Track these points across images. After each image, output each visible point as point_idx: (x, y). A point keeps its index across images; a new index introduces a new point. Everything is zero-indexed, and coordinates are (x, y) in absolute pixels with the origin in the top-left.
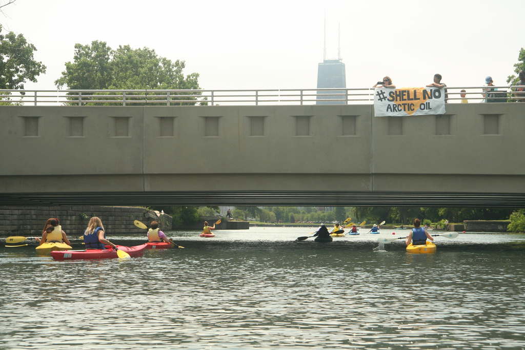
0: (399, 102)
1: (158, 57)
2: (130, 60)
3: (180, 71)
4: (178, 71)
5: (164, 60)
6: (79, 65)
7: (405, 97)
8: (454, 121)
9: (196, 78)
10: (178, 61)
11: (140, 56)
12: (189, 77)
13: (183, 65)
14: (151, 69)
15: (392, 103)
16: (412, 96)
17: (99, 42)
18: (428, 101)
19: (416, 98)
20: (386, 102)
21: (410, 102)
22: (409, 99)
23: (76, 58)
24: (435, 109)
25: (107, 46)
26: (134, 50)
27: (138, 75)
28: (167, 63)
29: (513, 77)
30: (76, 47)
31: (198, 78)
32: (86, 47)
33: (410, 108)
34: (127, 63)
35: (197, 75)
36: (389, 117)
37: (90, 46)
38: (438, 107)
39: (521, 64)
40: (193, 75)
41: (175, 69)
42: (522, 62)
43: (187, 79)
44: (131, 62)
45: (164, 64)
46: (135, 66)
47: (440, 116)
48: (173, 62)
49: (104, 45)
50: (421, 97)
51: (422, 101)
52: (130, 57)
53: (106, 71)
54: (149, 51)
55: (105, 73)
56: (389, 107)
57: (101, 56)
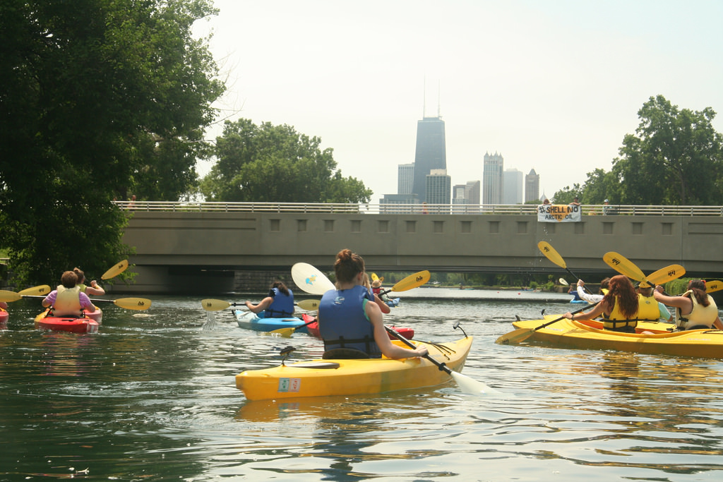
0: (553, 214)
1: (297, 133)
2: (272, 136)
3: (317, 146)
4: (316, 146)
5: (303, 136)
6: (227, 140)
7: (557, 211)
8: (586, 226)
9: (331, 153)
10: (315, 137)
11: (281, 132)
12: (325, 151)
13: (319, 141)
14: (292, 144)
15: (548, 214)
16: (561, 210)
17: (244, 119)
18: (570, 213)
19: (563, 212)
20: (545, 214)
21: (560, 214)
22: (559, 212)
23: (225, 133)
24: (574, 219)
25: (252, 123)
26: (275, 126)
27: (280, 150)
28: (305, 138)
29: (617, 159)
30: (225, 123)
31: (333, 153)
32: (235, 123)
33: (559, 217)
34: (269, 138)
35: (332, 150)
36: (547, 223)
37: (237, 122)
38: (577, 217)
39: (624, 148)
40: (328, 149)
41: (312, 144)
42: (625, 146)
43: (324, 154)
44: (274, 138)
45: (303, 140)
46: (277, 141)
47: (577, 222)
48: (311, 138)
49: (250, 122)
50: (566, 211)
51: (566, 213)
52: (272, 133)
53: (251, 145)
54: (289, 127)
55: (250, 147)
56: (547, 217)
57: (247, 132)
